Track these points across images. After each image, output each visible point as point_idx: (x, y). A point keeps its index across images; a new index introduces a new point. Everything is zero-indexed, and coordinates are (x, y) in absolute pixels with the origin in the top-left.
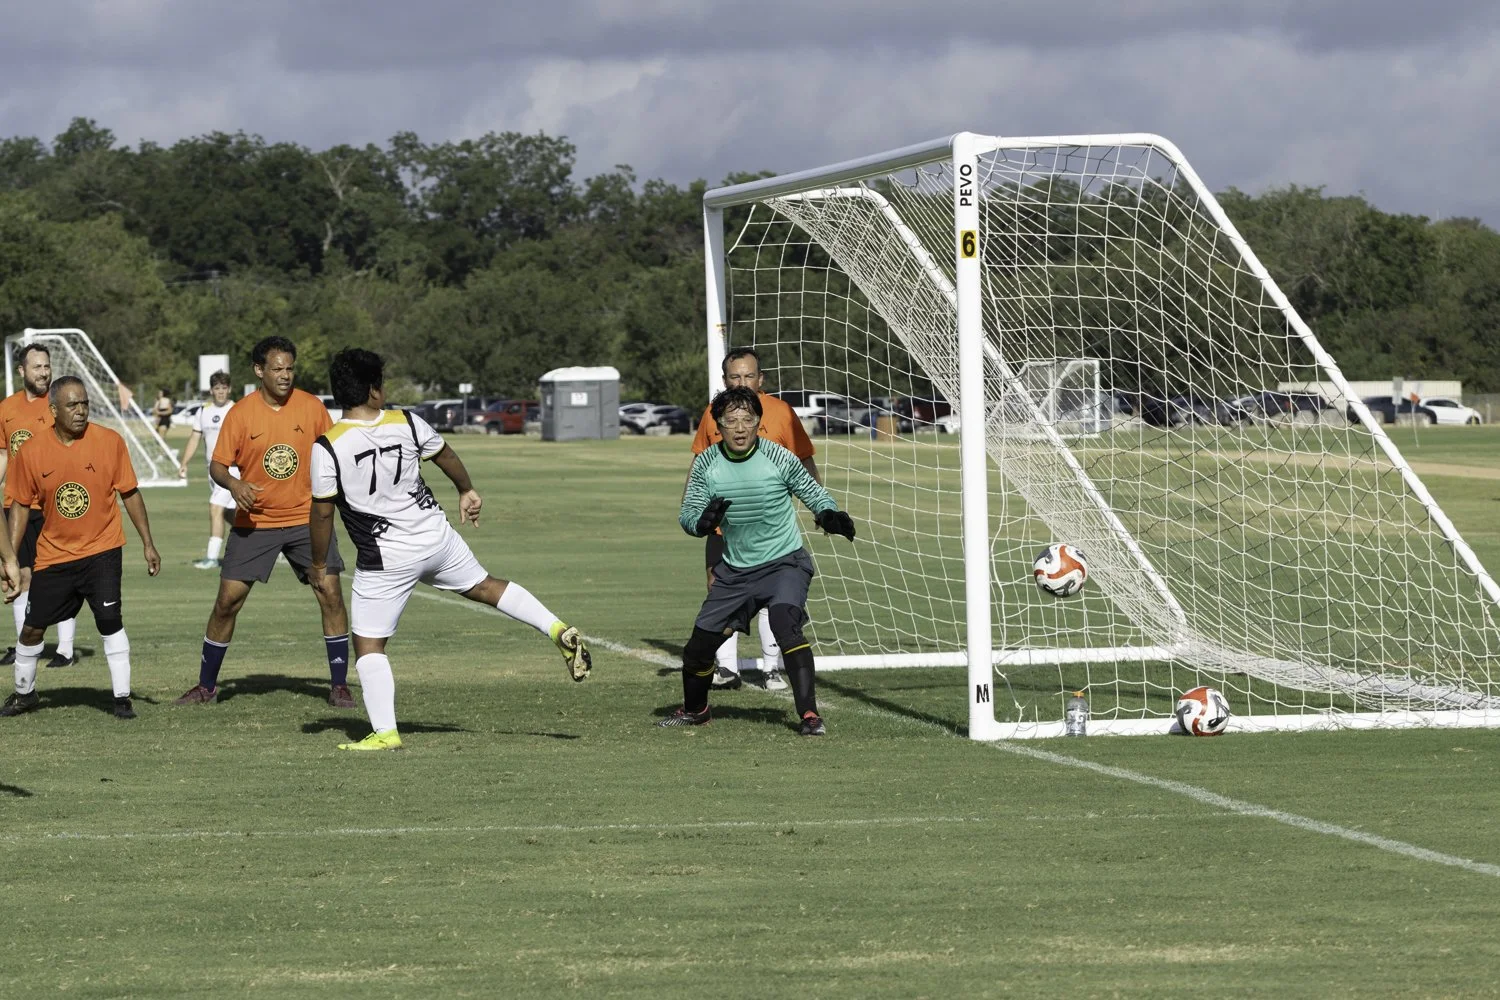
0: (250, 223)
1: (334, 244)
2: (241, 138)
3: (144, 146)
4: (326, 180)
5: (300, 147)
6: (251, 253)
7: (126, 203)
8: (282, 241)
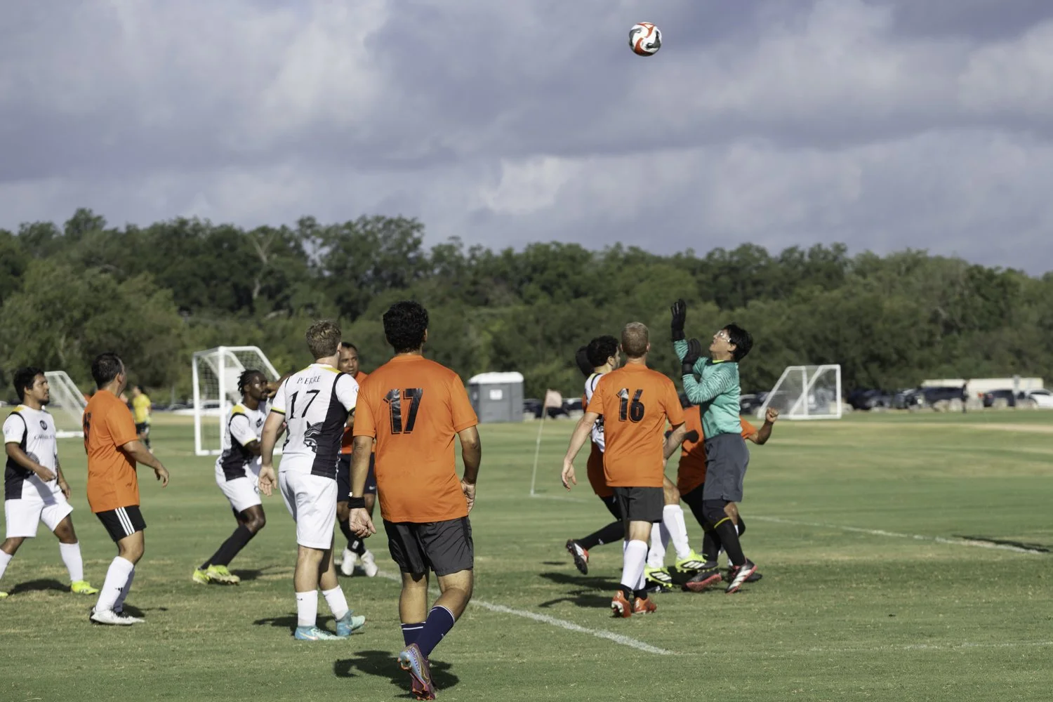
0: (204, 279)
1: (261, 293)
2: (195, 222)
3: (128, 227)
4: (255, 249)
5: (236, 227)
6: (205, 300)
7: (118, 266)
8: (225, 292)
